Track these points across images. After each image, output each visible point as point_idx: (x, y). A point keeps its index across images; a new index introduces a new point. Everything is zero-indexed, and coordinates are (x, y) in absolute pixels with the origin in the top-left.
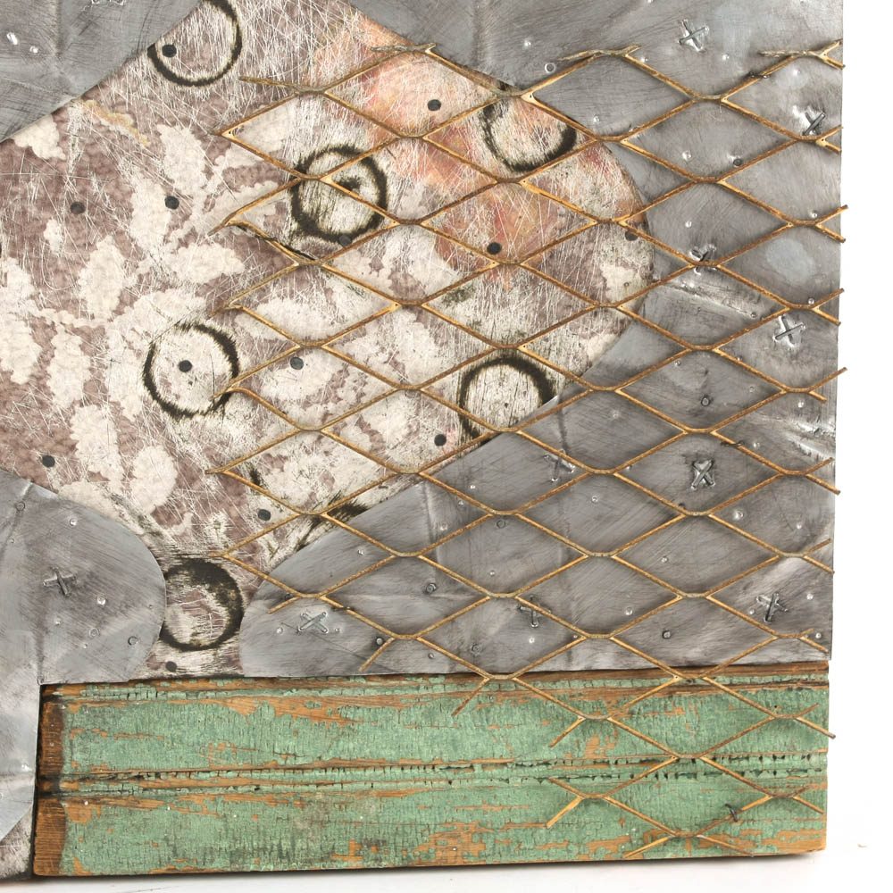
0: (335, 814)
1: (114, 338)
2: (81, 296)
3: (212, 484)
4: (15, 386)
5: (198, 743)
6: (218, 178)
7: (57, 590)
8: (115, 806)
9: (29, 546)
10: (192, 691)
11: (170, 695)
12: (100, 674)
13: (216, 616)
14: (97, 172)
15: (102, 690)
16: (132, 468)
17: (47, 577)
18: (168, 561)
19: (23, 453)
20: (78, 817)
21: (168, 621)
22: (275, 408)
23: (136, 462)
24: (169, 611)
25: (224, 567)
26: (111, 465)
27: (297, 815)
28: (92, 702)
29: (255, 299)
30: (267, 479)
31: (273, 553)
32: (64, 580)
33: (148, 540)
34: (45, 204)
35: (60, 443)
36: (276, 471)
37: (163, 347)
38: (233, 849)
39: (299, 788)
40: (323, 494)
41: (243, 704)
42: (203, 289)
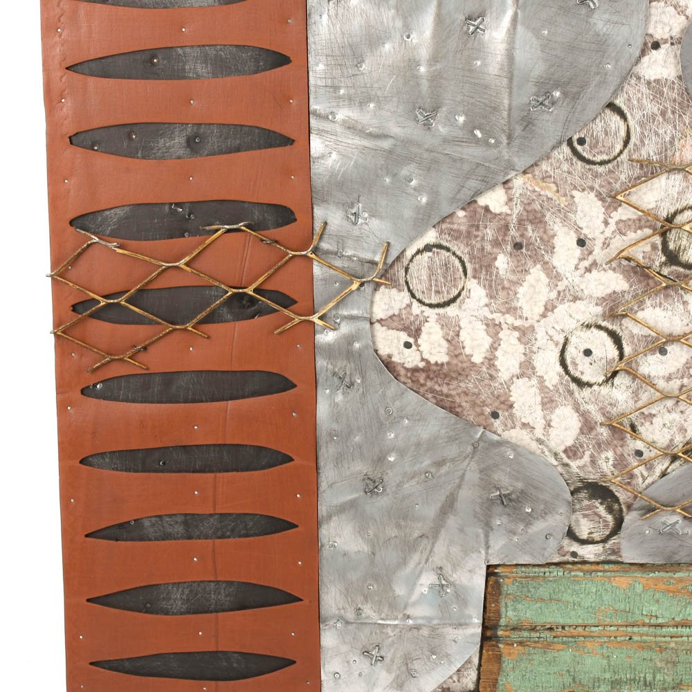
0: (683, 657)
1: (540, 334)
2: (519, 305)
3: (604, 432)
4: (474, 365)
5: (591, 606)
6: (612, 227)
7: (499, 502)
8: (534, 648)
9: (481, 471)
10: (587, 571)
11: (573, 573)
12: (527, 558)
13: (605, 521)
14: (531, 222)
15: (527, 570)
16: (551, 420)
17: (493, 493)
18: (573, 483)
19: (478, 410)
20: (510, 654)
21: (573, 524)
22: (648, 381)
23: (553, 417)
24: (574, 517)
25: (611, 488)
26: (538, 419)
27: (656, 657)
28: (521, 577)
29: (636, 308)
30: (641, 429)
31: (644, 479)
32: (504, 495)
33: (560, 469)
34: (497, 243)
35: (503, 403)
36: (647, 424)
37: (573, 340)
38: (613, 679)
39: (659, 639)
40: (679, 440)
41: (622, 581)
42: (601, 301)
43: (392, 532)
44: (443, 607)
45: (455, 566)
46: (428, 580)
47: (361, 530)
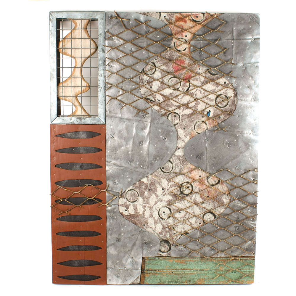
0: (183, 276)
1: (154, 208)
2: (150, 202)
3: (167, 229)
4: (140, 215)
5: (164, 266)
6: (169, 186)
7: (145, 244)
8: (152, 274)
9: (141, 237)
10: (164, 258)
11: (160, 259)
12: (151, 256)
13: (167, 248)
14: (152, 185)
15: (151, 258)
17: (144, 242)
18: (161, 240)
19: (141, 224)
20: (147, 276)
21: (161, 248)
22: (177, 218)
23: (157, 226)
24: (161, 247)
25: (169, 241)
26: (153, 226)
27: (178, 276)
28: (149, 260)
29: (174, 203)
30: (175, 228)
31: (176, 239)
32: (146, 242)
33: (158, 237)
34: (145, 189)
35: (146, 223)
36: (176, 227)
37: (161, 210)
38: (169, 281)
39: (178, 273)
40: (183, 231)
41: (171, 261)
42: (167, 202)
43: (122, 250)
44: (133, 266)
45: (136, 257)
46: (130, 260)
47: (116, 249)
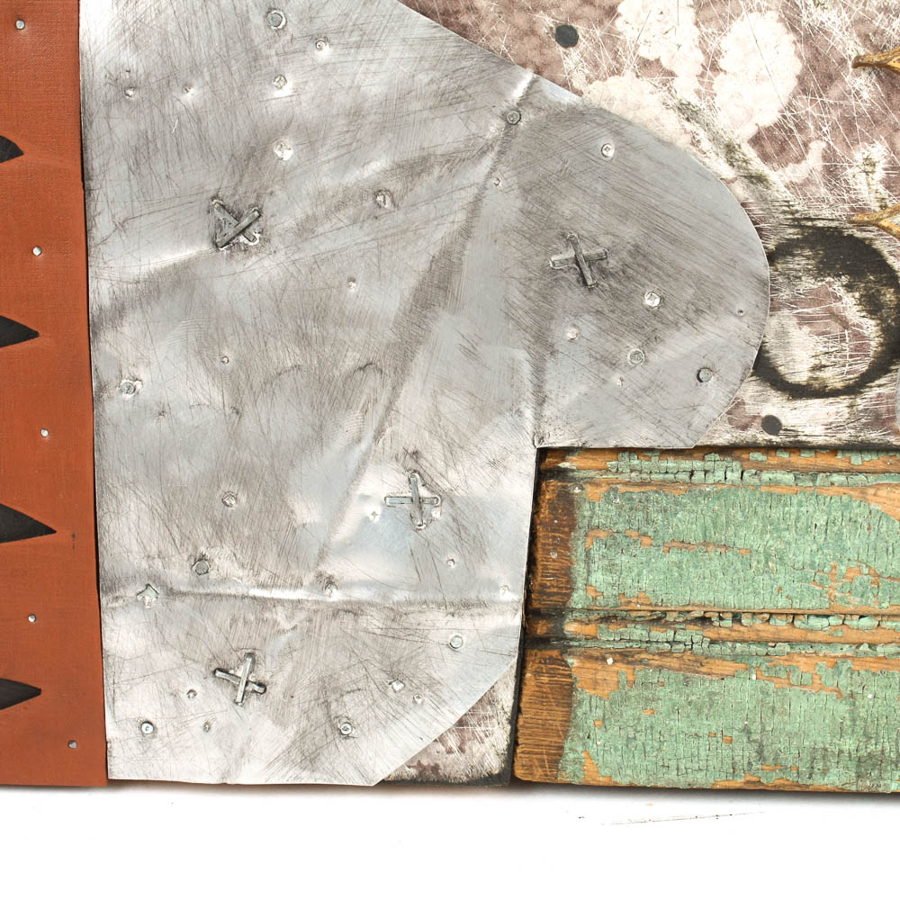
3: (864, 89)
5: (812, 565)
7: (573, 277)
8: (660, 668)
9: (526, 191)
10: (805, 472)
11: (766, 476)
12: (645, 432)
13: (858, 336)
15: (645, 463)
16: (718, 53)
17: (556, 252)
18: (775, 230)
19: (520, 19)
20: (595, 684)
21: (771, 341)
23: (726, 43)
24: (773, 322)
25: (878, 245)
26: (680, 47)
28: (626, 484)
32: (587, 259)
33: (741, 190)
38: (863, 753)
41: (896, 498)
43: (287, 355)
44: (423, 559)
45: (454, 449)
46: (383, 483)
47: (206, 347)
